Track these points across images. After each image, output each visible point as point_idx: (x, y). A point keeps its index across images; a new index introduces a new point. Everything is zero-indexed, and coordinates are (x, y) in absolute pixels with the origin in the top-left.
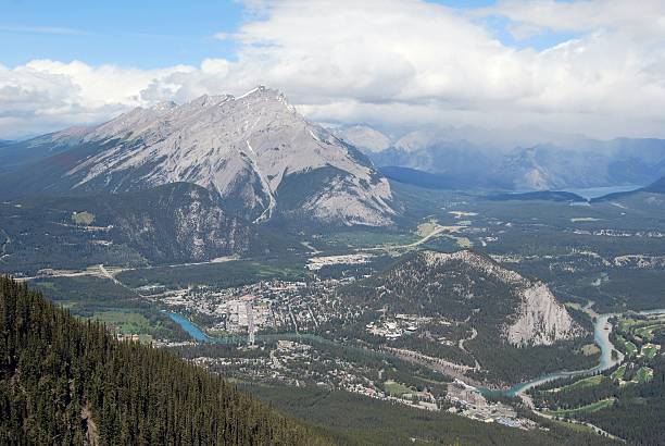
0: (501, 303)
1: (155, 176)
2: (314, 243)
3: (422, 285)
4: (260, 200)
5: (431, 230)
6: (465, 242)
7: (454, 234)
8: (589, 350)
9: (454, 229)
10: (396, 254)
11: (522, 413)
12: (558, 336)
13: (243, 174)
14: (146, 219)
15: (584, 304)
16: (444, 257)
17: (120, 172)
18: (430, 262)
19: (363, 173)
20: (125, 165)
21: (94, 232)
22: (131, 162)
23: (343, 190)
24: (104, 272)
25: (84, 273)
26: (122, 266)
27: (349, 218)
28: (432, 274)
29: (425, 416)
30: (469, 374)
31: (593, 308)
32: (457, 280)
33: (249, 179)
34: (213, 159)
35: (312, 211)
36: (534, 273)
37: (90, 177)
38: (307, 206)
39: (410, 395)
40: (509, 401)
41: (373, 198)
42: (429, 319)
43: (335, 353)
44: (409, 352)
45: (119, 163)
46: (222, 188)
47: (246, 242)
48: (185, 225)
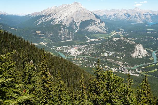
0: (131, 48)
1: (53, 23)
3: (112, 46)
4: (76, 27)
5: (114, 33)
6: (122, 36)
8: (151, 59)
9: (119, 33)
10: (106, 39)
11: (136, 73)
12: (144, 56)
14: (52, 32)
15: (150, 49)
16: (117, 39)
17: (45, 22)
18: (114, 40)
19: (99, 21)
20: (46, 20)
21: (41, 35)
22: (48, 20)
23: (94, 25)
24: (44, 44)
25: (39, 44)
26: (47, 42)
27: (95, 31)
28: (115, 43)
30: (123, 64)
31: (152, 49)
32: (121, 44)
33: (73, 23)
34: (65, 19)
35: (87, 30)
36: (138, 42)
38: (86, 28)
39: (110, 69)
40: (132, 70)
41: (101, 26)
42: (114, 53)
43: (93, 60)
44: (110, 60)
45: (45, 20)
46: (67, 25)
47: (73, 37)
48: (60, 33)
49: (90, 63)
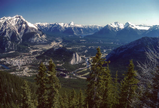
4: (19, 39)
6: (61, 46)
8: (85, 64)
9: (59, 43)
10: (48, 49)
15: (83, 56)
18: (55, 50)
19: (40, 33)
23: (36, 36)
27: (38, 42)
31: (85, 56)
34: (7, 31)
35: (30, 41)
41: (43, 38)
46: (10, 37)
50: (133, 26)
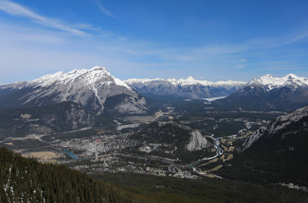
0: (185, 137)
1: (57, 99)
2: (119, 121)
3: (157, 133)
4: (98, 106)
5: (159, 114)
6: (171, 118)
7: (168, 115)
8: (213, 150)
9: (168, 113)
10: (148, 123)
11: (193, 173)
12: (203, 147)
13: (91, 97)
14: (54, 115)
15: (211, 135)
16: (164, 123)
17: (42, 98)
18: (160, 125)
19: (136, 96)
21: (31, 122)
22: (46, 94)
23: (128, 101)
24: (37, 137)
25: (26, 138)
26: (43, 134)
27: (131, 111)
28: (161, 128)
29: (161, 178)
30: (175, 162)
31: (213, 136)
32: (169, 131)
33: (93, 99)
34: (79, 92)
35: (118, 110)
36: (194, 127)
37: (29, 100)
38: (116, 108)
39: (155, 172)
40: (188, 169)
41: (139, 104)
42: (161, 145)
43: (128, 159)
44: (154, 157)
45: (42, 95)
46: (83, 103)
47: (94, 122)
48: (69, 117)
49: (122, 165)
50: (299, 81)
